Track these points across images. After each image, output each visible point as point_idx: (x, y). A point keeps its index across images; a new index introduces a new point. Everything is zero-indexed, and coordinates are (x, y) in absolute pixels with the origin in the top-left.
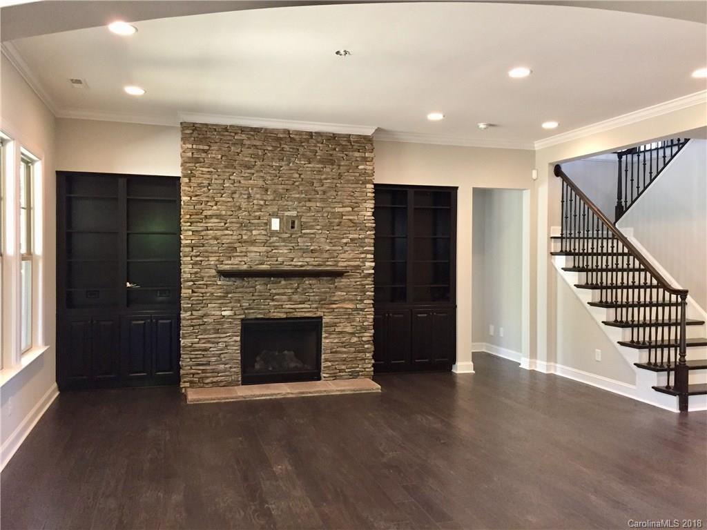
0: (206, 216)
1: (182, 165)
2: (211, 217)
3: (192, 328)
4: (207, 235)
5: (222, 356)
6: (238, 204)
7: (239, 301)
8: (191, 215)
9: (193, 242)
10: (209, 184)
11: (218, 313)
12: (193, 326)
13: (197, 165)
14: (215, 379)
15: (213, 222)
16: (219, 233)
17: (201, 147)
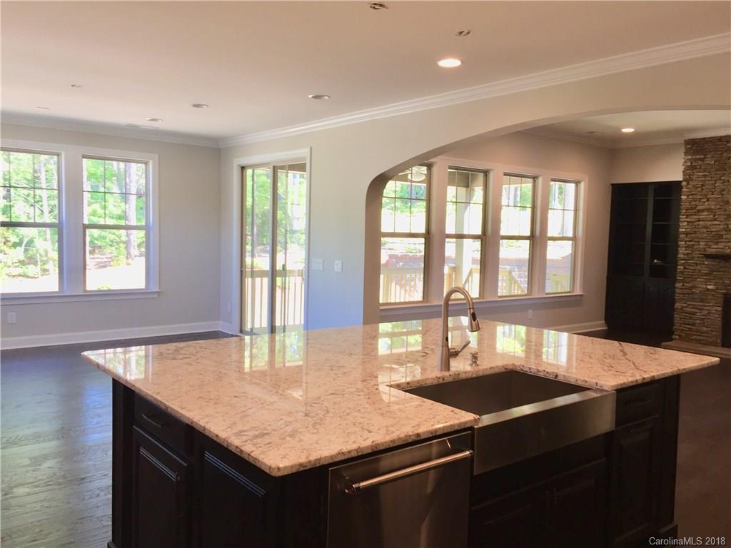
0: (698, 210)
1: (683, 172)
2: (703, 211)
3: (682, 296)
4: (699, 225)
5: (705, 320)
6: (726, 199)
7: (721, 279)
8: (687, 210)
9: (688, 230)
10: (703, 185)
11: (705, 286)
12: (684, 294)
13: (695, 171)
14: (698, 338)
15: (704, 215)
16: (710, 223)
17: (698, 157)
